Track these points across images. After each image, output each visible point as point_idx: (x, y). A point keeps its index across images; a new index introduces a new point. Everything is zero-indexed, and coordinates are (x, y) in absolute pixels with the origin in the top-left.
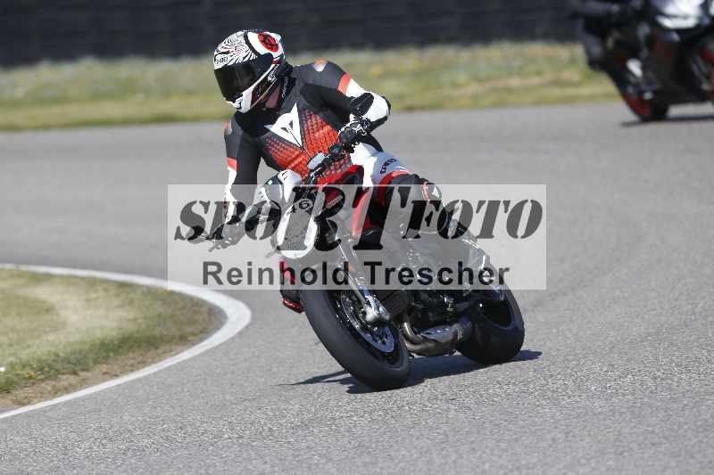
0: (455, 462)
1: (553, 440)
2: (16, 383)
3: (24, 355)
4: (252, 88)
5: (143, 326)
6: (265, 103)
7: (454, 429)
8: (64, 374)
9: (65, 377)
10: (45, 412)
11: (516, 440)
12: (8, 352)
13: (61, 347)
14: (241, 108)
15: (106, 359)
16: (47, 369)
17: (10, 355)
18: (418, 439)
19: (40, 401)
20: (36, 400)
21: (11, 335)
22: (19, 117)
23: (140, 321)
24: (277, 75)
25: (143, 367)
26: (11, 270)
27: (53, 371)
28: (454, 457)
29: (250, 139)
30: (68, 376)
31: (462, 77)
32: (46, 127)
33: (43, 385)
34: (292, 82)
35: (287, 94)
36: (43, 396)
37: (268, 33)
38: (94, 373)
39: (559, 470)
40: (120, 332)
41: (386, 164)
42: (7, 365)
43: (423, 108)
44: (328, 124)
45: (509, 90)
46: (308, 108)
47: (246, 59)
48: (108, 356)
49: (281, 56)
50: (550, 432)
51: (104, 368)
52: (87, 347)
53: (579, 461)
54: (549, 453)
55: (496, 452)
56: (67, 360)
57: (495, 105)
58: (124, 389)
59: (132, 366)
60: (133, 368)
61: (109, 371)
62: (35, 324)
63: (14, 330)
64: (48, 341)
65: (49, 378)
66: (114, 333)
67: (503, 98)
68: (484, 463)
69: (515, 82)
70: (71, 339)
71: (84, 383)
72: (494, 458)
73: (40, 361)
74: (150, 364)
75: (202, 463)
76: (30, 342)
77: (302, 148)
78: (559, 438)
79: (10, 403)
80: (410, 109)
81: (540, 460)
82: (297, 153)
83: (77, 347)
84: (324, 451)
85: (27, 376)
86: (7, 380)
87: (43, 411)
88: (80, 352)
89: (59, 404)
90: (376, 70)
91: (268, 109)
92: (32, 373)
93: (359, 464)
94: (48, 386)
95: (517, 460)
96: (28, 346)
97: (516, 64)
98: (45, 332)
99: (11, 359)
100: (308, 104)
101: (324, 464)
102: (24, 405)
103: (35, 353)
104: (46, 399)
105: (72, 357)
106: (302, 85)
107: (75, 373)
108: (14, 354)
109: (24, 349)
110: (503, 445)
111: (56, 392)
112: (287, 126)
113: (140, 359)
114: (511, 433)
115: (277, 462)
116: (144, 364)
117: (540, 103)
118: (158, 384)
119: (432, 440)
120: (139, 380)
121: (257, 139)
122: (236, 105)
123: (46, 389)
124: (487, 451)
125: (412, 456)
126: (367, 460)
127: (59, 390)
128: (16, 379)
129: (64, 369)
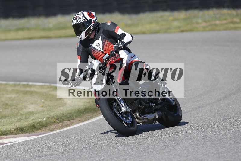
0: (197, 151)
1: (230, 144)
2: (49, 124)
3: (52, 114)
4: (85, 31)
5: (92, 105)
6: (90, 36)
7: (197, 140)
8: (65, 121)
9: (66, 122)
10: (59, 133)
11: (218, 144)
12: (47, 113)
13: (64, 112)
14: (81, 38)
15: (80, 116)
16: (60, 119)
17: (48, 114)
18: (184, 143)
19: (57, 130)
20: (56, 130)
21: (48, 108)
22: (51, 34)
23: (91, 103)
24: (94, 27)
25: (92, 119)
26: (48, 86)
27: (62, 120)
28: (196, 149)
29: (85, 49)
30: (67, 122)
31: (200, 21)
32: (60, 37)
33: (59, 124)
34: (99, 29)
35: (98, 33)
36: (58, 128)
37: (91, 12)
38: (76, 120)
39: (232, 154)
40: (84, 106)
41: (132, 57)
42: (46, 118)
43: (187, 31)
44: (112, 44)
45: (216, 25)
46: (105, 38)
47: (83, 21)
48: (80, 115)
49: (96, 20)
50: (229, 140)
51: (79, 118)
52: (73, 111)
53: (239, 151)
54: (229, 148)
55: (211, 148)
56: (66, 116)
57: (210, 30)
58: (86, 126)
59: (89, 118)
60: (89, 119)
61: (80, 120)
62: (56, 104)
63: (49, 106)
64: (60, 110)
65: (60, 122)
66: (82, 107)
67: (214, 28)
68: (207, 151)
69: (218, 22)
70: (68, 109)
71: (72, 124)
72: (210, 150)
73: (57, 116)
74: (94, 117)
75: (112, 151)
76: (54, 110)
77: (103, 52)
78: (232, 143)
79: (47, 130)
80: (182, 31)
81: (225, 151)
82: (101, 54)
83: (70, 112)
84: (153, 147)
85: (53, 121)
86: (46, 122)
87: (58, 133)
88: (71, 113)
89: (64, 131)
90: (171, 18)
91: (91, 38)
92: (55, 121)
93: (165, 152)
94: (60, 125)
95: (218, 150)
96: (53, 112)
97: (218, 16)
98: (59, 107)
99: (48, 116)
100: (104, 37)
101: (153, 151)
102: (52, 131)
103: (56, 113)
104: (59, 129)
105: (68, 115)
106: (103, 30)
107: (69, 120)
108: (49, 114)
109: (52, 112)
110: (213, 145)
111: (63, 127)
112: (98, 44)
113: (91, 116)
114: (216, 141)
115: (137, 151)
116: (92, 117)
117: (226, 29)
118: (97, 124)
119: (189, 144)
120: (91, 123)
121: (87, 49)
122: (80, 37)
123: (59, 126)
124: (208, 147)
125: (182, 149)
126: (168, 150)
127: (64, 126)
128: (49, 123)
129: (66, 119)
